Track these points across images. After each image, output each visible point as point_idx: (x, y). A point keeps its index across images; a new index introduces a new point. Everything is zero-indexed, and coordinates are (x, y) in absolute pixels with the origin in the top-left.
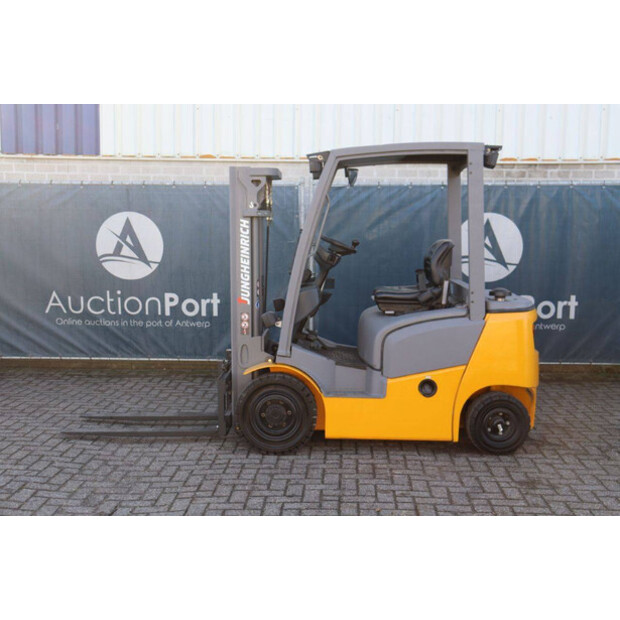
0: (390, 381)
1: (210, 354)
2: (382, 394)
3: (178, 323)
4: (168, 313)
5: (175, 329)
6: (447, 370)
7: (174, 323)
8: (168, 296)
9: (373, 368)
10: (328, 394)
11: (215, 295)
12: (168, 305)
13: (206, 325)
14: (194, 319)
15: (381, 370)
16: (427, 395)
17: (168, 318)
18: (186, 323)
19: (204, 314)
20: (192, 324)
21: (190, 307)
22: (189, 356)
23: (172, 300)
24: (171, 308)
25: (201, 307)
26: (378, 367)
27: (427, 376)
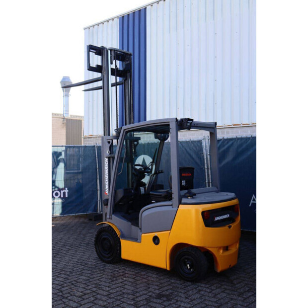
0: (143, 234)
2: (140, 241)
6: (163, 232)
9: (139, 227)
15: (141, 229)
16: (156, 244)
27: (156, 234)
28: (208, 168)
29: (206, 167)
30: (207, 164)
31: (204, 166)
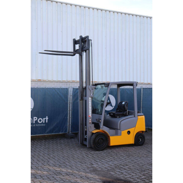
0: (122, 132)
1: (45, 133)
2: (121, 135)
3: (37, 125)
4: (34, 122)
5: (36, 127)
6: (132, 128)
7: (36, 125)
8: (34, 118)
9: (118, 129)
10: (111, 136)
11: (47, 117)
12: (34, 120)
13: (44, 125)
14: (41, 124)
15: (120, 129)
16: (129, 134)
17: (34, 124)
18: (39, 125)
19: (44, 122)
20: (41, 125)
21: (40, 121)
22: (39, 134)
23: (35, 119)
24: (35, 121)
25: (43, 120)
26: (119, 129)
27: (129, 130)
28: (70, 103)
29: (69, 102)
30: (70, 100)
31: (68, 101)
